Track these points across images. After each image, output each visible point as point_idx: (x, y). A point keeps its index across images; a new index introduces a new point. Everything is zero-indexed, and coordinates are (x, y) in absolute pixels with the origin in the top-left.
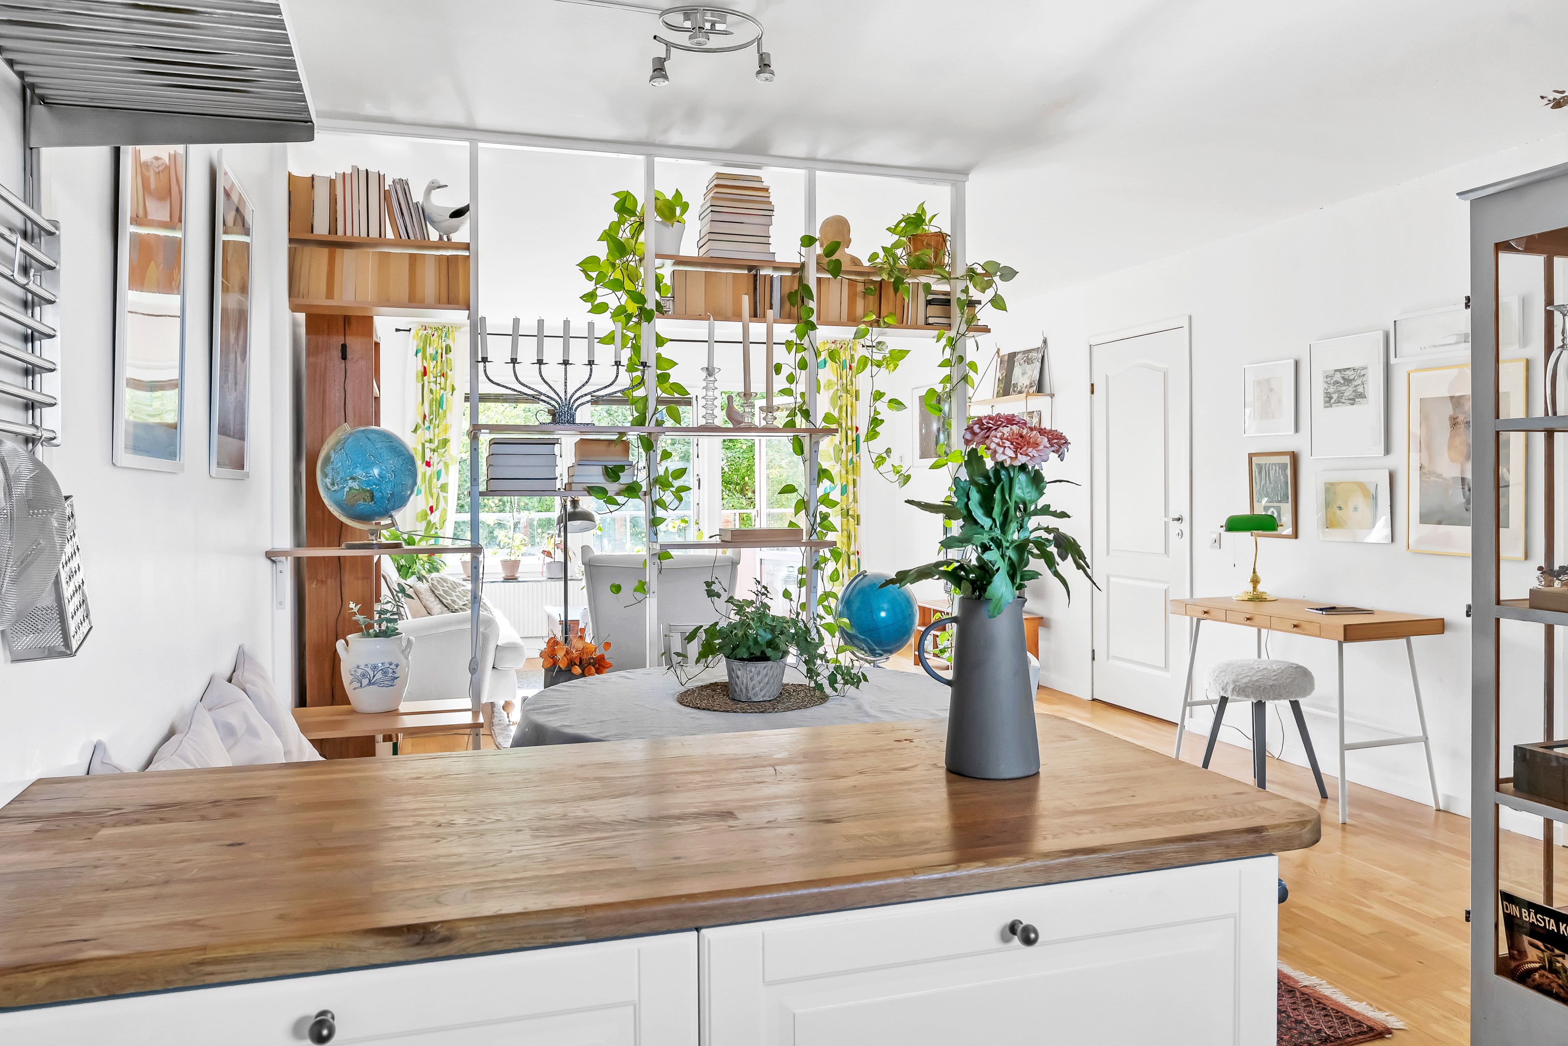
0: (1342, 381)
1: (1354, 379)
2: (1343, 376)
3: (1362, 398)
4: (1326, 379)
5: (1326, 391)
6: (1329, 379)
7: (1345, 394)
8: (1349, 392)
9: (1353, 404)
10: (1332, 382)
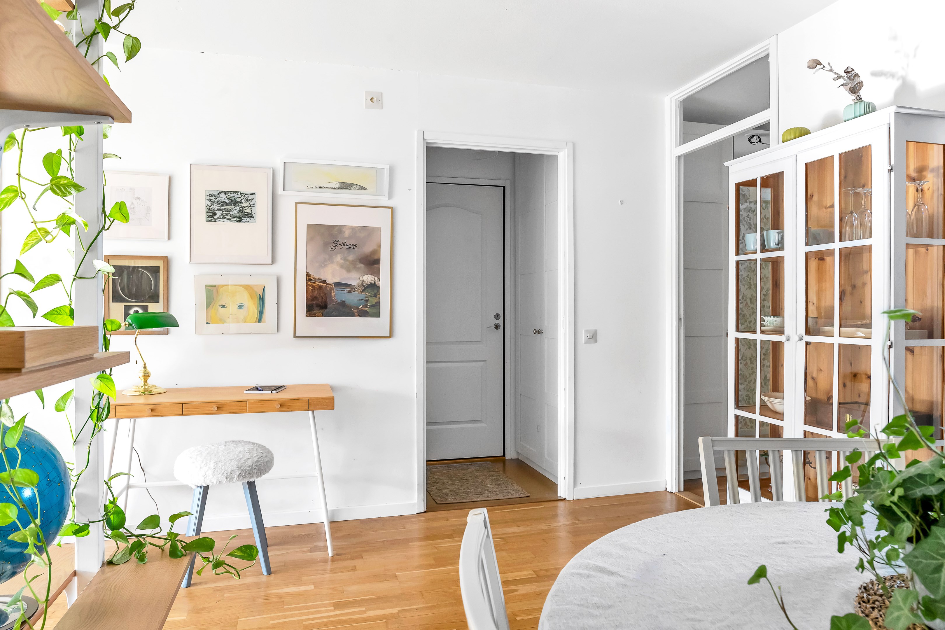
0: (228, 202)
1: (241, 202)
2: (228, 197)
3: (249, 217)
4: (208, 198)
5: (208, 207)
6: (212, 198)
7: (231, 213)
8: (235, 211)
9: (240, 221)
10: (216, 200)
